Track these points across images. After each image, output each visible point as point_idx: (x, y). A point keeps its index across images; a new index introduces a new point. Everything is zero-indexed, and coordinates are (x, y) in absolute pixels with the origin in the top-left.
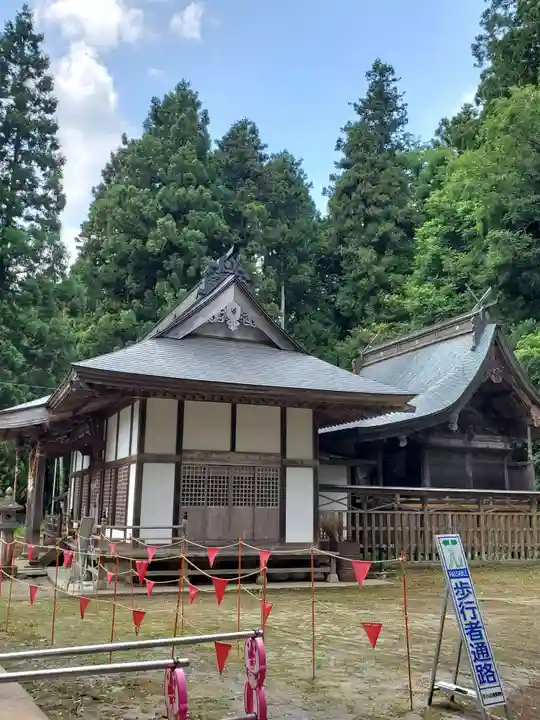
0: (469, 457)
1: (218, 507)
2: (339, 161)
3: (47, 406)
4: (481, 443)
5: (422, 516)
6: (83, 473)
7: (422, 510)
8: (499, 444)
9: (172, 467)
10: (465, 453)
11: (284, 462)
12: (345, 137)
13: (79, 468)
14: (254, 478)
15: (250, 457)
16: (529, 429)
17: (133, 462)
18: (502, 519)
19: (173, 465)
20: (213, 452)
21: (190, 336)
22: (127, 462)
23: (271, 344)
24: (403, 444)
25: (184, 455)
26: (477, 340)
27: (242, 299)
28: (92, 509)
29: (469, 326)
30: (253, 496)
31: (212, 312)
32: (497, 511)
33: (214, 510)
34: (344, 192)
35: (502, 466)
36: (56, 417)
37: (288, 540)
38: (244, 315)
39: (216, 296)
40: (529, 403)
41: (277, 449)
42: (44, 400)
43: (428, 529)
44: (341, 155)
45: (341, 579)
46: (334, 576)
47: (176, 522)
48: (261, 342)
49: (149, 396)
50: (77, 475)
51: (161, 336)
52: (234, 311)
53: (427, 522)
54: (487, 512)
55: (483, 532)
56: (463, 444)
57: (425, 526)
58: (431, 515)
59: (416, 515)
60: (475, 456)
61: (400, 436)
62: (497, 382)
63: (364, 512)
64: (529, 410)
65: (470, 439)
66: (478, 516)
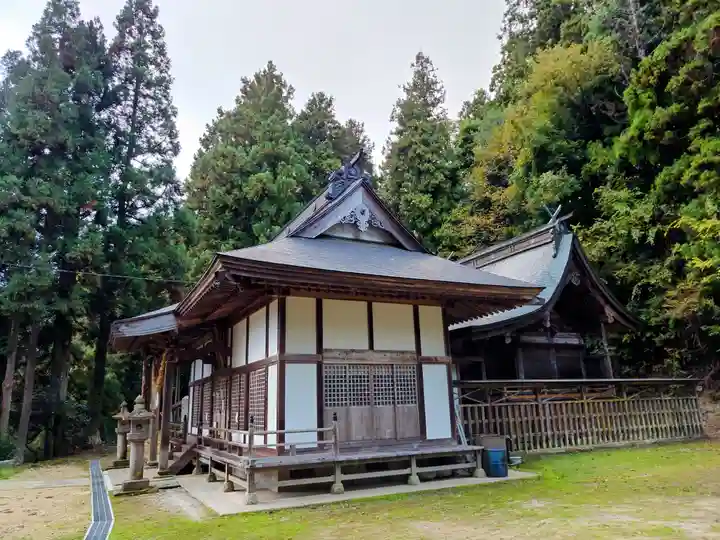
0: (552, 352)
1: (360, 407)
2: (394, 131)
3: (176, 313)
4: (559, 340)
5: (537, 406)
6: (202, 383)
7: (536, 400)
8: (574, 340)
9: (314, 367)
10: (550, 348)
11: (420, 360)
12: (399, 111)
13: (198, 377)
14: (392, 377)
15: (388, 355)
16: (602, 325)
17: (273, 363)
18: (601, 404)
19: (315, 366)
20: (353, 351)
21: (322, 236)
22: (264, 365)
23: (399, 245)
24: (508, 341)
25: (325, 355)
26: (557, 248)
27: (370, 202)
28: (217, 415)
29: (549, 236)
30: (393, 394)
31: (342, 213)
32: (594, 399)
33: (356, 411)
34: (400, 151)
36: (185, 324)
37: (429, 437)
38: (372, 217)
39: (343, 199)
40: (602, 302)
41: (412, 347)
42: (174, 307)
43: (543, 418)
44: (395, 125)
45: (489, 475)
46: (480, 471)
47: (321, 424)
48: (390, 244)
49: (289, 294)
50: (197, 383)
51: (295, 235)
52: (363, 213)
53: (541, 411)
54: (589, 400)
55: (587, 418)
56: (547, 341)
57: (540, 415)
58: (544, 404)
59: (532, 405)
60: (557, 352)
61: (506, 334)
62: (577, 284)
63: (488, 405)
64: (603, 308)
65: (552, 336)
66: (582, 404)
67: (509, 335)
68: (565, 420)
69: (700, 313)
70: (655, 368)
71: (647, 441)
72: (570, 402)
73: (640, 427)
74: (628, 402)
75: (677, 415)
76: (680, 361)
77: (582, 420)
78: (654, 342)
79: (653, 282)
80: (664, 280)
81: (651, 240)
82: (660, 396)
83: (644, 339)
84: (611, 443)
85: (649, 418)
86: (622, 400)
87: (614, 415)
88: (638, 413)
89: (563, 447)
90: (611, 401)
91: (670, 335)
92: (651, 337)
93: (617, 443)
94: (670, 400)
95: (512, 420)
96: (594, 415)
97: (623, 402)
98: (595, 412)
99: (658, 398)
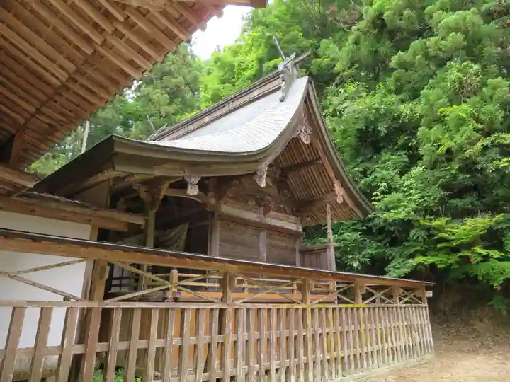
0: (263, 235)
5: (222, 311)
8: (292, 225)
10: (259, 230)
16: (328, 206)
18: (330, 311)
35: (294, 250)
40: (332, 175)
43: (232, 338)
53: (229, 323)
54: (316, 305)
55: (309, 336)
56: (258, 220)
57: (227, 330)
58: (237, 309)
59: (212, 310)
60: (269, 236)
61: (190, 177)
62: (305, 142)
63: (95, 304)
64: (333, 183)
65: (265, 214)
66: (304, 310)
67: (195, 180)
68: (274, 340)
71: (383, 370)
72: (285, 306)
73: (376, 348)
74: (364, 309)
77: (301, 339)
84: (339, 379)
85: (385, 334)
86: (356, 305)
88: (373, 326)
93: (347, 378)
94: (405, 308)
95: (156, 343)
96: (320, 331)
97: (358, 309)
98: (321, 325)
99: (394, 305)
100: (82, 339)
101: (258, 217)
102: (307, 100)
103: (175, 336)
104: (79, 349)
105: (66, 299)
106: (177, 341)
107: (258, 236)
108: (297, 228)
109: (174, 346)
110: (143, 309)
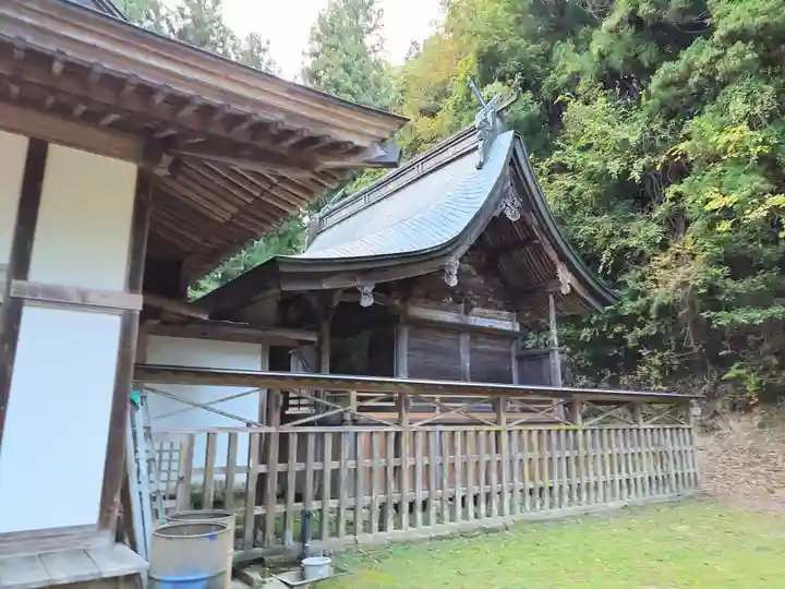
0: (465, 340)
4: (481, 319)
5: (398, 435)
7: (398, 423)
8: (505, 323)
10: (459, 333)
16: (551, 297)
18: (535, 434)
24: (367, 302)
32: (522, 423)
35: (508, 355)
40: (554, 256)
53: (406, 448)
54: (514, 427)
55: (505, 462)
56: (457, 321)
57: (404, 455)
58: (415, 432)
59: (386, 433)
60: (473, 340)
61: (362, 287)
62: (513, 219)
63: (272, 429)
64: (555, 268)
65: (466, 313)
66: (498, 433)
67: (369, 289)
68: (459, 466)
69: (702, 291)
70: (624, 380)
71: (611, 504)
72: (472, 428)
73: (602, 479)
74: (585, 431)
75: (660, 457)
76: (662, 369)
77: (494, 465)
78: (625, 341)
79: (633, 242)
80: (651, 242)
81: (636, 175)
82: (636, 422)
83: (611, 337)
84: (545, 512)
85: (617, 462)
86: (573, 427)
87: (557, 455)
88: (599, 452)
89: (447, 523)
90: (556, 427)
91: (651, 329)
92: (622, 333)
93: (556, 512)
94: (652, 430)
95: (330, 465)
96: (519, 456)
97: (575, 431)
98: (521, 449)
99: (634, 426)
100: (264, 459)
101: (457, 317)
102: (513, 161)
103: (349, 459)
104: (262, 469)
105: (249, 425)
106: (351, 464)
107: (458, 340)
108: (513, 326)
109: (349, 470)
110: (317, 434)
